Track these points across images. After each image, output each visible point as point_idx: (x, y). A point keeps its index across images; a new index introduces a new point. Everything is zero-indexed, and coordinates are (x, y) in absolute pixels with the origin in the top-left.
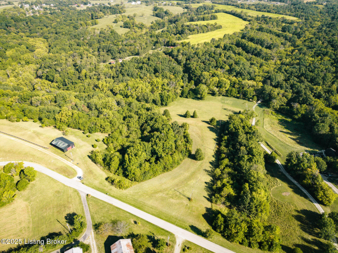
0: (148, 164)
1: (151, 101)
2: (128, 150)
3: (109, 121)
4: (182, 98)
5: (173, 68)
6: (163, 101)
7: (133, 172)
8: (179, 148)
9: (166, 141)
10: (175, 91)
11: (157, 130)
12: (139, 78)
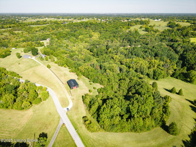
0: (119, 118)
1: (146, 74)
2: (107, 100)
3: (108, 78)
4: (173, 78)
5: (171, 55)
6: (155, 76)
7: (103, 119)
8: (154, 115)
9: (143, 104)
10: (167, 71)
11: (139, 94)
12: (142, 58)
